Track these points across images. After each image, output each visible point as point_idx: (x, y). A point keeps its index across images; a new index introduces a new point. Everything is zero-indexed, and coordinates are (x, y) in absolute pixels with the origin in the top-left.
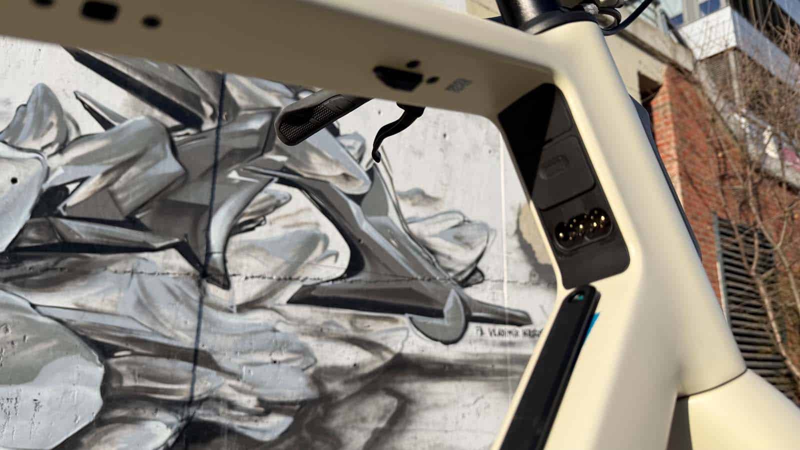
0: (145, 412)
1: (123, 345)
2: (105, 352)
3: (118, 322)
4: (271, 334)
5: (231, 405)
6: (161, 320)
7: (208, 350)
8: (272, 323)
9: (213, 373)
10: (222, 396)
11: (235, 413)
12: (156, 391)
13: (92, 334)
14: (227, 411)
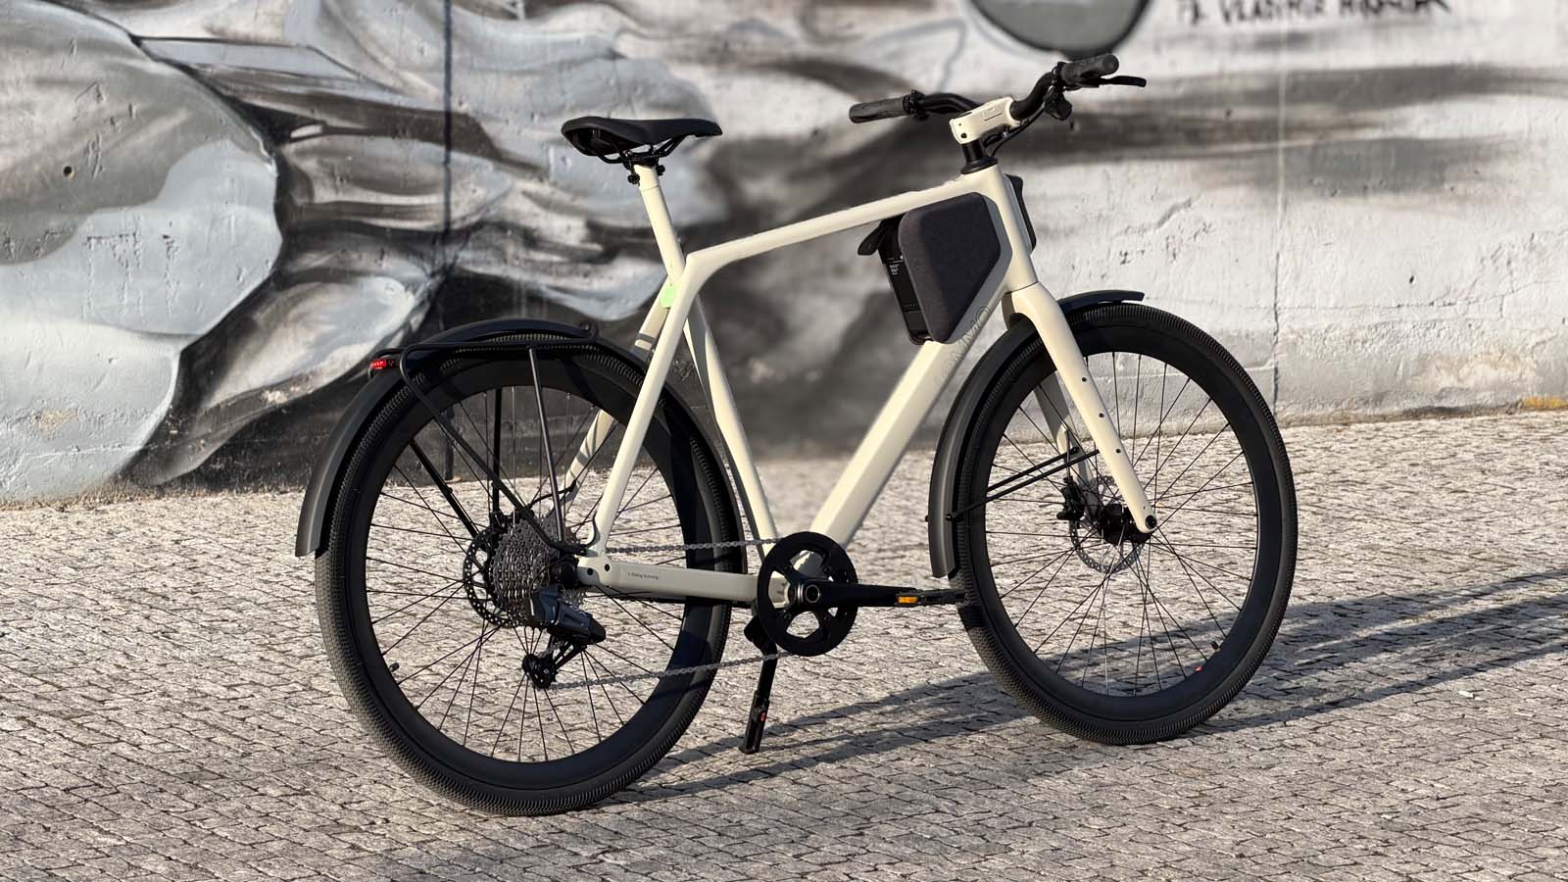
0: (360, 258)
1: (305, 113)
2: (274, 129)
3: (291, 63)
4: (605, 66)
5: (531, 239)
6: (373, 50)
7: (471, 114)
8: (607, 37)
9: (488, 166)
10: (510, 219)
11: (540, 256)
12: (378, 210)
13: (246, 91)
14: (522, 253)
